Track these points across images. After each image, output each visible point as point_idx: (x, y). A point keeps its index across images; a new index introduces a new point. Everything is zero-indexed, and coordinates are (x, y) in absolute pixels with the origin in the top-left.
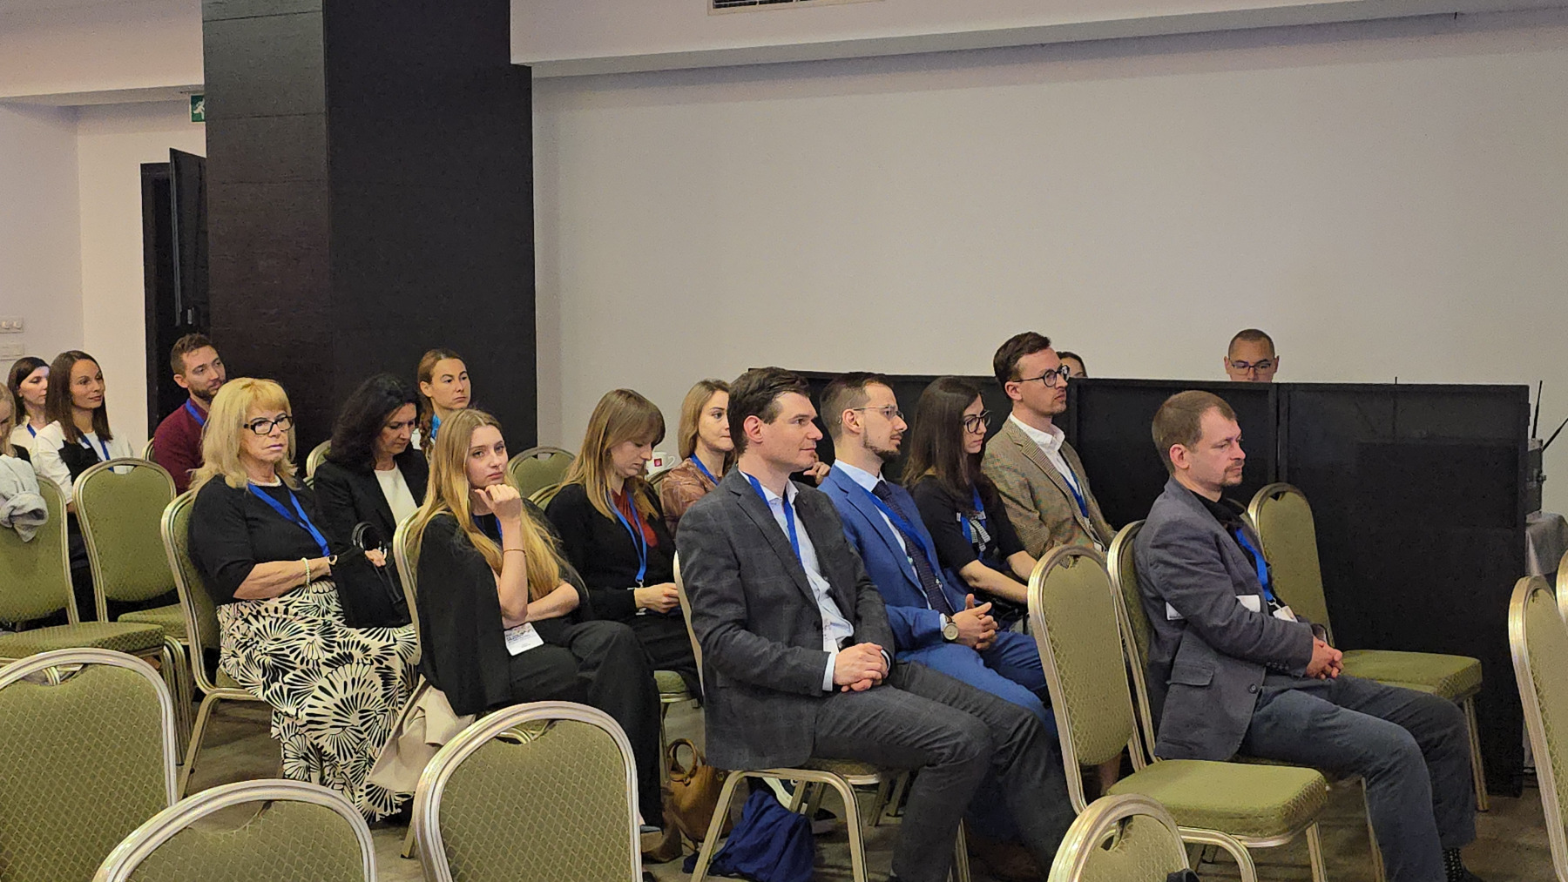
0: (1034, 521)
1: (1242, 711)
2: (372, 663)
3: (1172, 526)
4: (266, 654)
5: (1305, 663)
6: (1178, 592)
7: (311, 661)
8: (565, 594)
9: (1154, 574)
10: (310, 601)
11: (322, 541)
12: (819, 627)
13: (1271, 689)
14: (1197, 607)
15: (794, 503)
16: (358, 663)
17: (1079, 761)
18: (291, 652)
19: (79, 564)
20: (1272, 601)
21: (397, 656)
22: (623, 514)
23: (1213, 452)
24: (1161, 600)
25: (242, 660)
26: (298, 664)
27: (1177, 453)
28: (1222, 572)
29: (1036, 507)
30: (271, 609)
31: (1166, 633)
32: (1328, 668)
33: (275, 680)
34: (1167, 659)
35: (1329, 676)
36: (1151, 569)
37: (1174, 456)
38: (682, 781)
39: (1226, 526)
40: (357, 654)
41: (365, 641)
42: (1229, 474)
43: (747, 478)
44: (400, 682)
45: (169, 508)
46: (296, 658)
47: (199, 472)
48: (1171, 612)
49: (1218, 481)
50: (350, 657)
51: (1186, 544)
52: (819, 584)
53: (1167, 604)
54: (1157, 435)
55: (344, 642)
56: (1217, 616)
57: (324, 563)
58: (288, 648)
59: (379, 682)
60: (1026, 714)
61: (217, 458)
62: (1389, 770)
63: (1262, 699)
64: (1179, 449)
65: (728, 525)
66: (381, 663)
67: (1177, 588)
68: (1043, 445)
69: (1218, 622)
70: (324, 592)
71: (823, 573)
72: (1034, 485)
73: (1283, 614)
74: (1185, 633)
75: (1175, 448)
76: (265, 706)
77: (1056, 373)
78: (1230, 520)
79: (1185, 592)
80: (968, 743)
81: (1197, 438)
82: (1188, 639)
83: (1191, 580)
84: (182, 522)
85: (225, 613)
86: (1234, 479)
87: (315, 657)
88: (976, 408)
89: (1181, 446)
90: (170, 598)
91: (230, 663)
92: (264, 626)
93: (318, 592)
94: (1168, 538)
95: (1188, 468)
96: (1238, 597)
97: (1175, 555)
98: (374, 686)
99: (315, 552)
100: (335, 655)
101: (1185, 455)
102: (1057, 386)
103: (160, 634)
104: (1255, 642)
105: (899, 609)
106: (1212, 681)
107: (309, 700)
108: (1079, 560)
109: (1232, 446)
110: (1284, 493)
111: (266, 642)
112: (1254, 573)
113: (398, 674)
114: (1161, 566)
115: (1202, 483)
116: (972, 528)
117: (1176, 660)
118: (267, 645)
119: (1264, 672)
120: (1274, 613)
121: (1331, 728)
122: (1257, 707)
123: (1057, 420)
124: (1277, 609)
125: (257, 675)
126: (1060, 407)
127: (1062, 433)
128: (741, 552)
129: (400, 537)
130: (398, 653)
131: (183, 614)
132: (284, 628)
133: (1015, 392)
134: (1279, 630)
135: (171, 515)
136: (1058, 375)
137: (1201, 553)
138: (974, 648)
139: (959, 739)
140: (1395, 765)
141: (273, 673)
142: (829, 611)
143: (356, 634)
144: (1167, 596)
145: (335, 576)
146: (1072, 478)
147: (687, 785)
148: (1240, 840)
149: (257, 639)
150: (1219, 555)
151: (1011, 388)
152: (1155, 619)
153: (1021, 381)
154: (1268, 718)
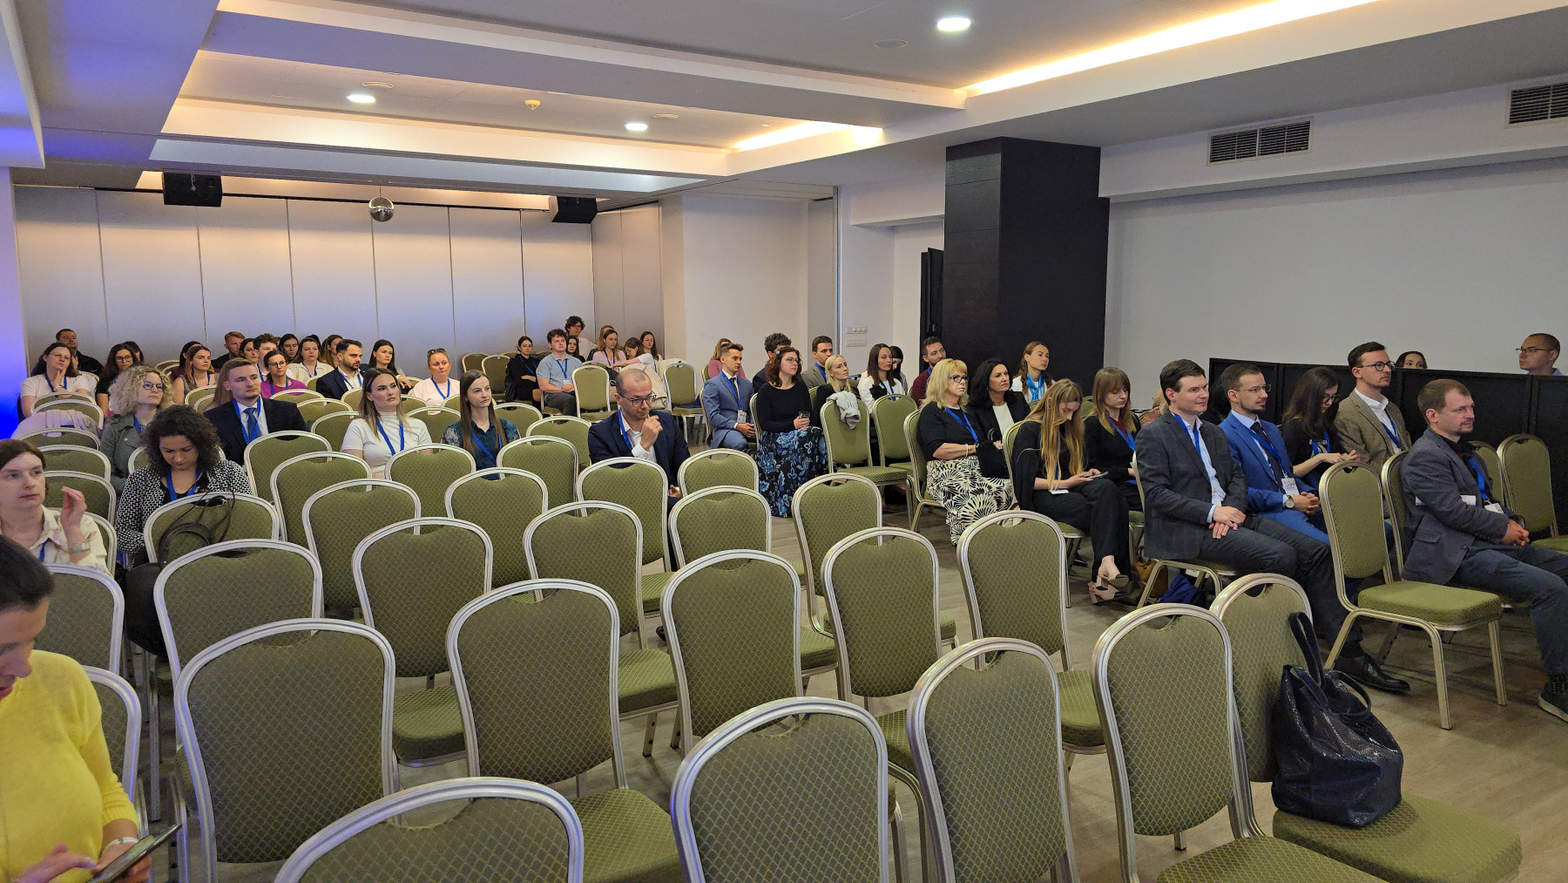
1: (1456, 558)
3: (1421, 454)
4: (945, 486)
5: (1501, 536)
6: (1422, 490)
7: (965, 491)
9: (1409, 479)
11: (975, 437)
12: (1210, 491)
14: (1433, 500)
15: (1201, 429)
19: (874, 441)
20: (1486, 500)
22: (1121, 431)
23: (1453, 414)
24: (1414, 496)
25: (935, 488)
26: (959, 491)
27: (1431, 413)
28: (1453, 482)
30: (949, 466)
31: (1416, 513)
32: (1517, 541)
34: (1415, 526)
35: (1517, 545)
36: (1407, 477)
37: (1429, 415)
39: (1460, 455)
41: (990, 483)
42: (1464, 426)
43: (1174, 415)
47: (924, 401)
48: (1418, 501)
49: (1456, 430)
51: (1430, 464)
53: (1416, 497)
56: (1446, 505)
57: (973, 447)
59: (995, 503)
60: (1323, 545)
61: (935, 393)
62: (1545, 600)
63: (1469, 553)
64: (1432, 411)
67: (1422, 488)
69: (1445, 509)
73: (1493, 508)
74: (1426, 513)
75: (1430, 411)
76: (944, 509)
77: (1385, 363)
78: (1464, 452)
79: (1426, 491)
81: (1444, 405)
82: (1427, 516)
83: (1430, 485)
85: (930, 464)
86: (1467, 429)
89: (1434, 410)
90: (907, 460)
91: (931, 489)
92: (945, 473)
94: (1418, 460)
95: (1438, 422)
96: (1461, 496)
97: (1425, 471)
99: (971, 442)
101: (1436, 414)
102: (1385, 371)
103: (905, 474)
104: (1468, 522)
106: (1439, 540)
107: (963, 509)
109: (1466, 411)
111: (946, 480)
112: (1473, 483)
113: (1004, 500)
114: (1413, 475)
115: (1446, 431)
117: (1418, 529)
118: (946, 482)
119: (1474, 538)
120: (1485, 506)
122: (1466, 557)
124: (1489, 505)
125: (941, 495)
126: (1385, 384)
128: (1169, 450)
131: (912, 466)
133: (1358, 373)
134: (1484, 517)
135: (909, 421)
137: (1438, 470)
138: (1304, 513)
139: (1276, 556)
141: (948, 495)
142: (1215, 485)
144: (1415, 492)
145: (978, 453)
149: (942, 478)
150: (1449, 471)
151: (1356, 372)
152: (1409, 505)
153: (1363, 367)
154: (1471, 563)
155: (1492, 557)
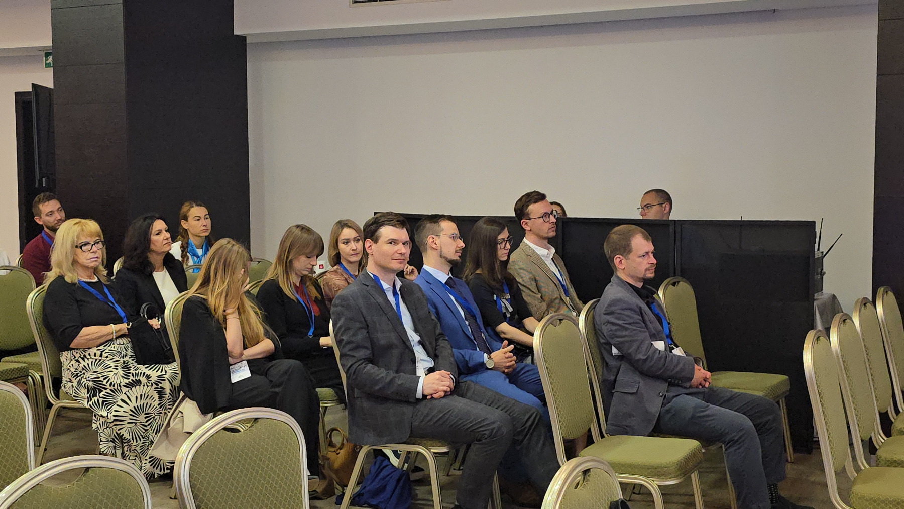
0: (538, 299)
1: (655, 406)
2: (152, 385)
4: (89, 381)
5: (690, 379)
6: (618, 339)
7: (116, 385)
8: (266, 345)
9: (605, 329)
10: (115, 349)
11: (122, 314)
12: (414, 362)
13: (671, 394)
14: (629, 349)
15: (400, 290)
16: (144, 386)
17: (563, 437)
18: (104, 379)
20: (671, 345)
21: (167, 381)
22: (301, 297)
23: (638, 260)
24: (610, 345)
25: (75, 384)
26: (108, 386)
27: (618, 260)
28: (644, 328)
29: (539, 292)
30: (92, 355)
31: (612, 363)
32: (703, 383)
33: (95, 395)
34: (612, 378)
35: (703, 387)
36: (603, 327)
37: (616, 261)
38: (335, 451)
39: (646, 301)
40: (143, 380)
41: (148, 372)
42: (648, 272)
43: (372, 276)
44: (169, 396)
45: (31, 296)
46: (107, 383)
48: (615, 351)
49: (641, 276)
50: (139, 382)
51: (622, 312)
52: (414, 337)
53: (613, 347)
54: (607, 249)
55: (136, 373)
56: (640, 353)
57: (124, 327)
58: (102, 377)
59: (156, 396)
60: (533, 410)
61: (60, 266)
62: (737, 441)
63: (666, 400)
64: (619, 258)
65: (361, 302)
66: (158, 385)
67: (618, 337)
68: (543, 256)
69: (641, 357)
70: (124, 344)
71: (416, 330)
72: (538, 278)
73: (678, 352)
74: (623, 362)
75: (617, 257)
77: (550, 214)
78: (648, 298)
79: (622, 339)
80: (499, 428)
81: (630, 251)
82: (624, 366)
83: (624, 333)
84: (39, 304)
85: (65, 356)
86: (650, 275)
87: (118, 382)
88: (505, 234)
89: (620, 256)
91: (67, 387)
92: (88, 364)
93: (120, 344)
94: (613, 308)
95: (624, 269)
96: (652, 342)
97: (619, 319)
98: (154, 398)
99: (118, 321)
100: (130, 381)
101: (622, 261)
102: (551, 222)
103: (26, 370)
104: (662, 368)
105: (461, 351)
106: (637, 390)
107: (115, 407)
108: (563, 322)
109: (649, 256)
110: (678, 282)
111: (89, 373)
112: (661, 328)
113: (168, 391)
114: (609, 324)
115: (632, 277)
116: (502, 303)
117: (617, 379)
118: (90, 375)
119: (667, 384)
120: (673, 351)
121: (704, 416)
122: (663, 405)
123: (551, 241)
124: (674, 349)
125: (84, 393)
126: (552, 234)
127: (554, 249)
128: (368, 318)
129: (169, 311)
130: (168, 379)
131: (40, 357)
132: (99, 366)
133: (527, 225)
134: (675, 362)
135: (32, 299)
136: (551, 215)
137: (633, 318)
138: (504, 372)
139: (494, 426)
140: (740, 438)
141: (93, 391)
142: (419, 352)
143: (142, 369)
144: (612, 341)
145: (130, 334)
146: (559, 275)
147: (338, 454)
148: (654, 481)
149: (84, 371)
150: (640, 318)
151: (524, 223)
152: (606, 355)
153: (530, 219)
154: (668, 411)
155: (688, 403)
